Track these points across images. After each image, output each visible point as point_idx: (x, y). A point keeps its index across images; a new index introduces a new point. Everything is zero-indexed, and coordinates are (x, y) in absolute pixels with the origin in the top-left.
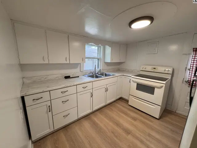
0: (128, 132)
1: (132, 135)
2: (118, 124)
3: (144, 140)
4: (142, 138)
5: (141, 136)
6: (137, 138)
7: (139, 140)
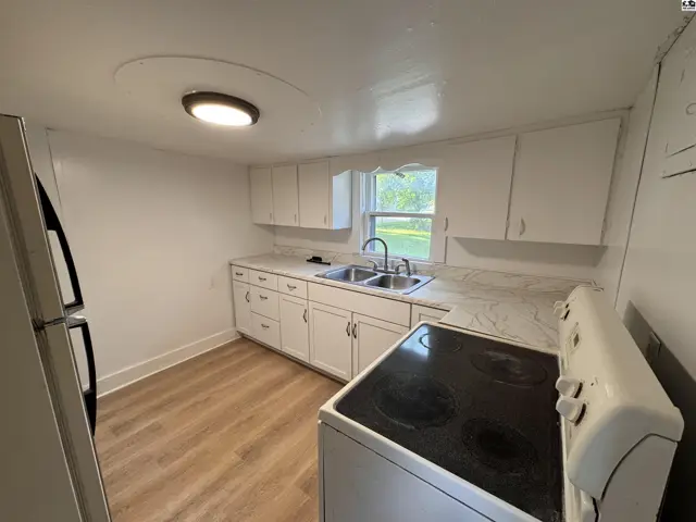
0: (250, 454)
1: (239, 463)
2: (278, 430)
3: (215, 500)
4: (223, 493)
5: (233, 492)
6: (224, 478)
7: (217, 482)
